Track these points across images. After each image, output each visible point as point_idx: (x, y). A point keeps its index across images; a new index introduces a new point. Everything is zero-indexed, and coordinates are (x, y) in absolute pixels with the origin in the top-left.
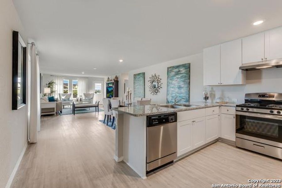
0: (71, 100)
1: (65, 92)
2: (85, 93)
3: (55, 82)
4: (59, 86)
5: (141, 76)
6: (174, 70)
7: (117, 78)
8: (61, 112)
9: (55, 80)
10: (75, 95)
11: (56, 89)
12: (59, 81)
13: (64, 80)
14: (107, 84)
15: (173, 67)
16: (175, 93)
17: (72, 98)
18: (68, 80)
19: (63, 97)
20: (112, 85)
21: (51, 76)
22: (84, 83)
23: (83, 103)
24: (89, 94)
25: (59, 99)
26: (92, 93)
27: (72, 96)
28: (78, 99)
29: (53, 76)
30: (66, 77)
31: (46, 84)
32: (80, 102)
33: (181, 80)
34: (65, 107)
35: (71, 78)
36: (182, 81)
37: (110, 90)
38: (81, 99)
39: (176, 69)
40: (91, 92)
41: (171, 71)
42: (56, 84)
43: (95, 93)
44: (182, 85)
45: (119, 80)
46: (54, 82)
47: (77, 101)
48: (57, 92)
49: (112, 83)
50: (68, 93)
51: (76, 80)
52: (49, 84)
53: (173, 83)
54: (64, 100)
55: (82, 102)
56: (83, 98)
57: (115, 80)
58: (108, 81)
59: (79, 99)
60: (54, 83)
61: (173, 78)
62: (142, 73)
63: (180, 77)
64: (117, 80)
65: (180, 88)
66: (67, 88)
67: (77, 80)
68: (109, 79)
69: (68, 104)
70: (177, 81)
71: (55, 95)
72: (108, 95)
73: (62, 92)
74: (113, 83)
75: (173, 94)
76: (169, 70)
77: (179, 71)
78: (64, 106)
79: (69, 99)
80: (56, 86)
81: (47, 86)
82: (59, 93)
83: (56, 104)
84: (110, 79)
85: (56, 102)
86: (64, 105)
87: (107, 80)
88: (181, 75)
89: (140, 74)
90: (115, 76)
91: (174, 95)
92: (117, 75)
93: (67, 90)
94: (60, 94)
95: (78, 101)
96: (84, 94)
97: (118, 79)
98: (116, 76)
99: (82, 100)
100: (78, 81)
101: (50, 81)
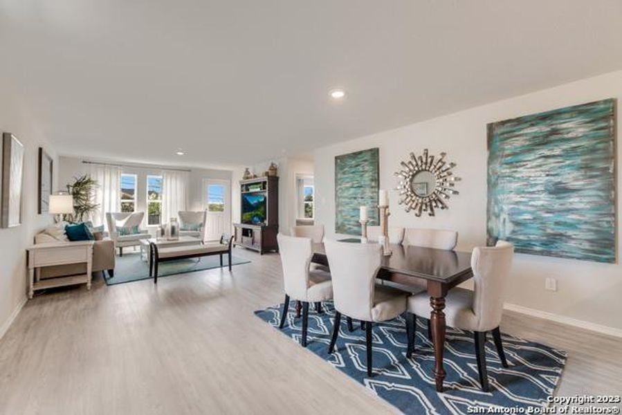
0: (143, 232)
1: (127, 209)
2: (183, 210)
3: (97, 181)
4: (107, 192)
5: (365, 161)
6: (525, 131)
7: (276, 169)
8: (111, 273)
9: (97, 175)
10: (154, 217)
11: (99, 201)
12: (107, 178)
13: (123, 175)
14: (242, 186)
15: (519, 121)
16: (530, 209)
17: (144, 225)
18: (136, 176)
19: (120, 224)
20: (258, 190)
21: (84, 162)
22: (178, 182)
23: (181, 239)
24: (194, 213)
25: (106, 229)
26: (202, 210)
27: (146, 218)
28: (166, 230)
29: (90, 163)
30: (130, 168)
31: (68, 186)
32: (170, 238)
33: (568, 162)
34: (125, 250)
35: (142, 171)
36: (569, 165)
37: (253, 201)
38: (173, 229)
39: (533, 125)
40: (199, 208)
41: (510, 135)
42: (98, 187)
43: (208, 212)
44: (576, 179)
45: (279, 175)
46: (92, 179)
47: (163, 233)
48: (100, 209)
49: (260, 183)
50: (133, 211)
51: (158, 175)
52: (77, 184)
53: (518, 175)
54: (124, 232)
55: (178, 236)
56: (179, 223)
57: (270, 174)
58: (248, 178)
59: (169, 228)
60: (93, 182)
61: (520, 158)
62: (371, 150)
63: (557, 151)
64: (273, 174)
65: (559, 190)
66: (132, 199)
67: (161, 177)
68: (247, 172)
69: (135, 242)
70: (544, 168)
71: (93, 217)
72: (248, 215)
73: (117, 208)
74: (265, 183)
75: (521, 213)
76: (498, 131)
77: (555, 132)
78: (121, 249)
79: (137, 227)
80: (100, 192)
81: (71, 191)
82: (107, 210)
83: (95, 248)
84: (252, 174)
85: (93, 242)
86: (123, 244)
87: (243, 175)
88: (566, 146)
89: (361, 153)
90: (270, 165)
91: (528, 216)
92: (274, 162)
93: (131, 203)
94: (109, 215)
95: (165, 233)
96: (180, 214)
97: (276, 173)
98: (272, 164)
99: (176, 230)
100: (162, 180)
101: (79, 178)
